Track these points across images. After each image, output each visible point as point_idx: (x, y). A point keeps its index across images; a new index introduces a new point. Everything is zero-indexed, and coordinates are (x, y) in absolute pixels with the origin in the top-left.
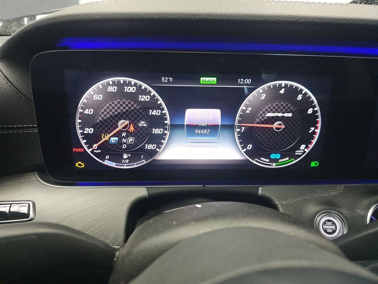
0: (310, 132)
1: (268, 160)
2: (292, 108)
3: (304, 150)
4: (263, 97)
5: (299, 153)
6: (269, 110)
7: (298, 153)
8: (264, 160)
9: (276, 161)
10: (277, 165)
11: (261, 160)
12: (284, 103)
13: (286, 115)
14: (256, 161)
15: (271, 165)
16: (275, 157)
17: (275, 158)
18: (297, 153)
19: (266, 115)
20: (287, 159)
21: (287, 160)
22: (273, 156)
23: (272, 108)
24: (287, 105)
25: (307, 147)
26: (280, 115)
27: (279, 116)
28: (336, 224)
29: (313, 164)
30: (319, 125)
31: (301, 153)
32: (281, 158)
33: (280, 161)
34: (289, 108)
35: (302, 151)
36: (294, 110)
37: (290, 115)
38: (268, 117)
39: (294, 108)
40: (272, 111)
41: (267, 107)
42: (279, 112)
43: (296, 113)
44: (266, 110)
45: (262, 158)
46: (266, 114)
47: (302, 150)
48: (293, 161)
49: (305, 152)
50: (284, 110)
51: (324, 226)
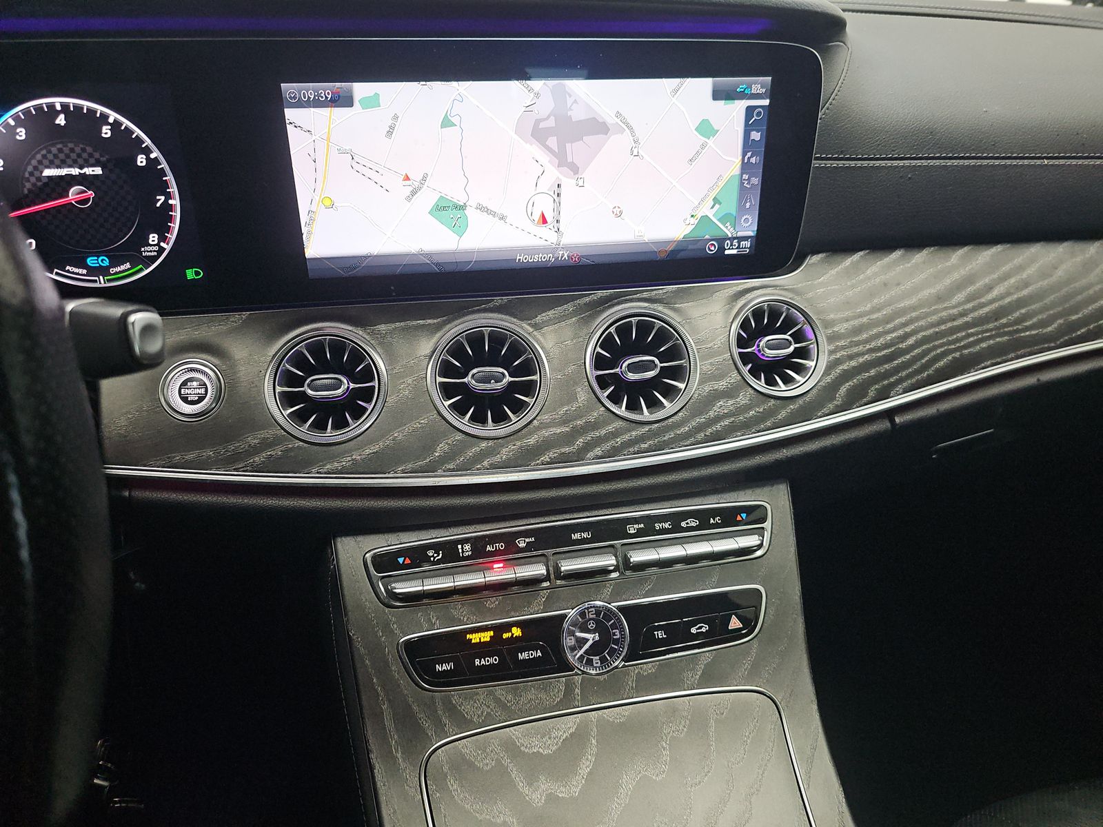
0: (158, 205)
1: (85, 272)
2: (97, 155)
3: (158, 245)
4: (20, 134)
5: (151, 251)
6: (46, 162)
7: (148, 251)
8: (76, 270)
9: (103, 271)
10: (109, 281)
11: (68, 271)
12: (75, 146)
13: (88, 171)
14: (57, 274)
15: (96, 281)
16: (98, 263)
17: (98, 265)
18: (145, 252)
19: (44, 174)
20: (128, 265)
21: (129, 269)
22: (91, 261)
23: (50, 157)
24: (84, 150)
25: (163, 238)
26: (75, 171)
27: (74, 174)
28: (206, 385)
29: (190, 274)
30: (174, 189)
31: (154, 251)
32: (113, 265)
33: (113, 270)
34: (91, 155)
35: (156, 248)
36: (105, 159)
37: (98, 171)
38: (49, 177)
39: (101, 156)
40: (51, 165)
41: (39, 157)
42: (70, 166)
43: (110, 166)
44: (40, 162)
45: (68, 268)
46: (42, 172)
47: (154, 245)
48: (141, 270)
49: (162, 250)
50: (80, 161)
51: (182, 390)
